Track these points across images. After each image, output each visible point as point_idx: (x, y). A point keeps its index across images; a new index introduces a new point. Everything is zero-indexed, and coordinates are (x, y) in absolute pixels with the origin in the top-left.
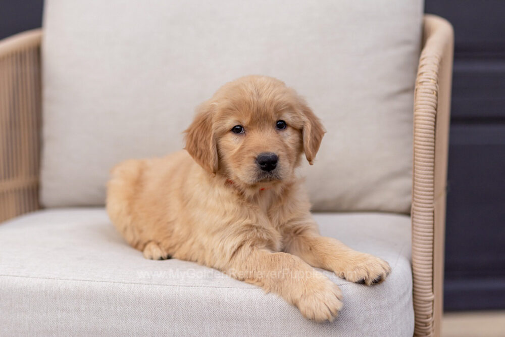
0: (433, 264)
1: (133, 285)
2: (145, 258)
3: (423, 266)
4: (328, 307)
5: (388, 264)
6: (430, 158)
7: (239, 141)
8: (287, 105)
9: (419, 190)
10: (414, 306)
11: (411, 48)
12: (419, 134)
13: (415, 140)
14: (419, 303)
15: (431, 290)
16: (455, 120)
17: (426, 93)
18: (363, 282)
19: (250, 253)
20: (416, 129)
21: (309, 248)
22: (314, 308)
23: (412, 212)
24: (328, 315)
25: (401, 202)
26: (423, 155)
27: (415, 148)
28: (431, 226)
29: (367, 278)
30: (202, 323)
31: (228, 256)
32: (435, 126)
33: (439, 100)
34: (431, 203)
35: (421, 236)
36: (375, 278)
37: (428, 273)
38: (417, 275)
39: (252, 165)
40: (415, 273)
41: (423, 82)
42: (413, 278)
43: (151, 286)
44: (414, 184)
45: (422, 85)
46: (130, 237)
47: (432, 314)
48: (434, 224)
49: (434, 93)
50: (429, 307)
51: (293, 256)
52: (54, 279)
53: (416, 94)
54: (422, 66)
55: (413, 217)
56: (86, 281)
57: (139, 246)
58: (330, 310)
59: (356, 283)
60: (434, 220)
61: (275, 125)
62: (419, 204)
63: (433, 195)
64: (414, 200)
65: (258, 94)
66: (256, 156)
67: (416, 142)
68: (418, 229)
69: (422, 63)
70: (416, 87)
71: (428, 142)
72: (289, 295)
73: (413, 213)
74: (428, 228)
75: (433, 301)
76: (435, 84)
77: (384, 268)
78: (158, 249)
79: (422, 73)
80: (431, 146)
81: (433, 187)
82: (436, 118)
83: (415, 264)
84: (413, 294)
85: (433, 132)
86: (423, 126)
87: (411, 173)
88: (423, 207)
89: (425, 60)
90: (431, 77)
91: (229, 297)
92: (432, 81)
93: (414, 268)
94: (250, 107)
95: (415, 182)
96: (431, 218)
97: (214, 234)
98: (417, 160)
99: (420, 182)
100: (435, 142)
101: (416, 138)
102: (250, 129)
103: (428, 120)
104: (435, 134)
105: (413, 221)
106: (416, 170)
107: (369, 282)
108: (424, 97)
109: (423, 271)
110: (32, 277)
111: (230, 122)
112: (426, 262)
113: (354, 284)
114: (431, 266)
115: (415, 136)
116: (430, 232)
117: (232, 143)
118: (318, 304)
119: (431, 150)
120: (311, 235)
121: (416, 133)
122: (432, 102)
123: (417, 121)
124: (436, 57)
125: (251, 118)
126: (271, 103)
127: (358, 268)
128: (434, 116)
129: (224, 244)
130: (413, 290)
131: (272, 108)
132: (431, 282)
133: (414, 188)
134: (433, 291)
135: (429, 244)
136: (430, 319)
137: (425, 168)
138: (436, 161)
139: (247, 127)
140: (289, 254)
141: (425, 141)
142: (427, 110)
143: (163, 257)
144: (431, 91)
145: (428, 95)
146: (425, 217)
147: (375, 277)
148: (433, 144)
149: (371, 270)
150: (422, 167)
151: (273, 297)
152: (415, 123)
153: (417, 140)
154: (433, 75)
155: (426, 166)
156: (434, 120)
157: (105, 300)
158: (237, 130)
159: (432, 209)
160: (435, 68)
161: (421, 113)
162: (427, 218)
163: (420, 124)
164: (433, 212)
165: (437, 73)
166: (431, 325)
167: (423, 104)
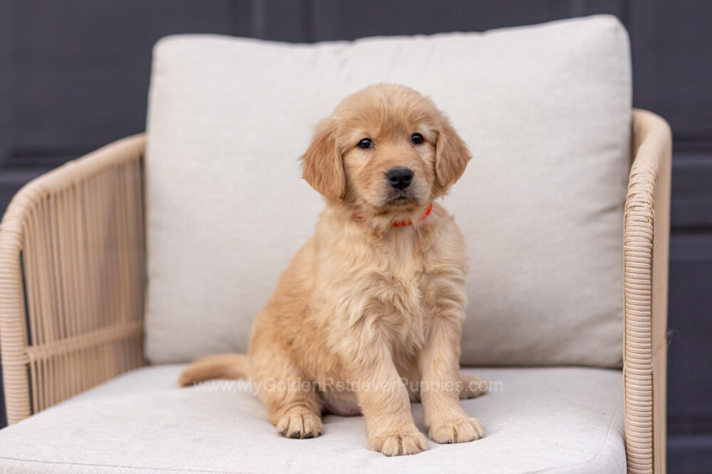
0: (653, 442)
3: (639, 445)
7: (367, 157)
8: (423, 114)
9: (633, 347)
12: (631, 275)
16: (675, 230)
17: (639, 221)
20: (627, 268)
23: (624, 368)
27: (626, 291)
32: (651, 263)
33: (655, 229)
37: (648, 453)
39: (381, 181)
41: (634, 207)
45: (633, 210)
48: (652, 390)
49: (649, 221)
53: (626, 222)
54: (633, 185)
55: (626, 375)
61: (411, 139)
62: (632, 365)
63: (651, 352)
64: (626, 360)
65: (389, 101)
66: (386, 172)
67: (627, 284)
69: (633, 180)
73: (626, 370)
74: (645, 396)
76: (650, 208)
79: (632, 195)
81: (651, 337)
82: (652, 253)
86: (635, 264)
89: (636, 176)
90: (645, 200)
92: (646, 204)
94: (379, 116)
95: (627, 336)
96: (650, 382)
99: (634, 336)
101: (627, 278)
102: (380, 142)
103: (642, 256)
106: (627, 320)
108: (636, 226)
109: (640, 449)
111: (356, 135)
117: (359, 159)
119: (647, 295)
121: (627, 273)
122: (646, 232)
123: (628, 258)
124: (650, 173)
125: (382, 128)
126: (406, 111)
128: (650, 250)
131: (406, 118)
138: (653, 306)
139: (376, 140)
142: (640, 243)
144: (646, 220)
145: (642, 223)
146: (641, 382)
148: (649, 287)
153: (628, 282)
154: (647, 197)
156: (649, 255)
158: (365, 144)
159: (650, 371)
160: (649, 187)
161: (632, 248)
162: (644, 382)
163: (631, 261)
164: (652, 374)
165: (652, 195)
167: (635, 236)
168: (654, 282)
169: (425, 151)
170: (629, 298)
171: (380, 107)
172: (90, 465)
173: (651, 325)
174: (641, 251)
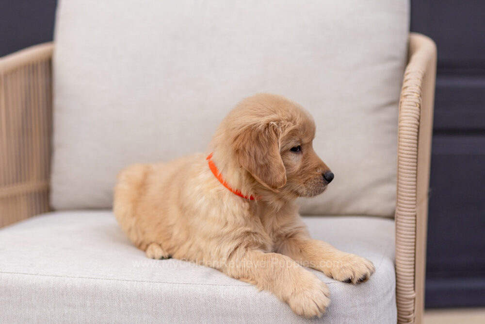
0: (415, 265)
1: (136, 282)
2: (147, 257)
3: (405, 266)
4: (316, 304)
5: (372, 263)
6: (413, 166)
9: (403, 196)
10: (397, 303)
11: (397, 64)
12: (403, 144)
13: (399, 149)
14: (401, 301)
15: (413, 289)
17: (410, 105)
18: (349, 281)
19: (245, 253)
20: (400, 139)
21: (299, 251)
22: (304, 305)
23: (396, 216)
24: (316, 312)
25: (386, 207)
26: (406, 163)
27: (399, 156)
28: (414, 229)
29: (353, 277)
32: (418, 136)
33: (421, 112)
34: (414, 208)
35: (404, 238)
38: (400, 275)
40: (398, 272)
41: (407, 95)
42: (396, 277)
43: (152, 283)
44: (398, 190)
45: (406, 98)
46: (134, 238)
47: (414, 311)
48: (416, 227)
49: (417, 106)
50: (411, 304)
52: (62, 277)
53: (401, 106)
54: (407, 80)
55: (397, 221)
56: (92, 278)
57: (142, 246)
58: (318, 307)
59: (343, 282)
60: (416, 224)
62: (402, 209)
63: (415, 201)
64: (397, 205)
67: (400, 151)
68: (402, 232)
69: (406, 77)
70: (401, 100)
71: (411, 151)
72: (280, 293)
73: (397, 217)
74: (411, 231)
75: (414, 299)
76: (419, 97)
77: (368, 268)
78: (160, 249)
79: (406, 87)
80: (414, 155)
81: (416, 193)
82: (418, 129)
83: (398, 264)
84: (397, 293)
85: (416, 142)
86: (406, 136)
87: (396, 180)
88: (407, 212)
89: (409, 74)
90: (415, 91)
91: (225, 294)
92: (415, 94)
93: (398, 268)
95: (399, 189)
96: (414, 222)
98: (401, 168)
99: (403, 188)
100: (417, 155)
101: (401, 147)
103: (411, 131)
104: (418, 144)
105: (397, 225)
106: (400, 177)
107: (355, 281)
108: (408, 109)
109: (406, 270)
110: (40, 275)
113: (341, 283)
114: (413, 266)
115: (399, 145)
116: (412, 235)
118: (307, 301)
119: (414, 158)
120: (301, 238)
122: (415, 114)
123: (401, 132)
127: (344, 268)
128: (417, 127)
129: (220, 248)
130: (396, 289)
132: (412, 281)
133: (398, 194)
136: (412, 315)
137: (408, 175)
138: (419, 169)
141: (408, 150)
142: (410, 121)
143: (164, 256)
144: (415, 105)
145: (412, 107)
146: (407, 221)
147: (361, 277)
149: (356, 270)
151: (266, 294)
152: (400, 134)
153: (401, 149)
154: (417, 89)
156: (416, 130)
157: (109, 297)
159: (414, 214)
160: (419, 82)
161: (405, 124)
162: (409, 221)
163: (403, 134)
164: (416, 216)
165: (420, 88)
166: (412, 322)
167: (407, 116)
168: (419, 151)
170: (401, 161)
172: (7, 273)
173: (416, 181)
174: (411, 127)
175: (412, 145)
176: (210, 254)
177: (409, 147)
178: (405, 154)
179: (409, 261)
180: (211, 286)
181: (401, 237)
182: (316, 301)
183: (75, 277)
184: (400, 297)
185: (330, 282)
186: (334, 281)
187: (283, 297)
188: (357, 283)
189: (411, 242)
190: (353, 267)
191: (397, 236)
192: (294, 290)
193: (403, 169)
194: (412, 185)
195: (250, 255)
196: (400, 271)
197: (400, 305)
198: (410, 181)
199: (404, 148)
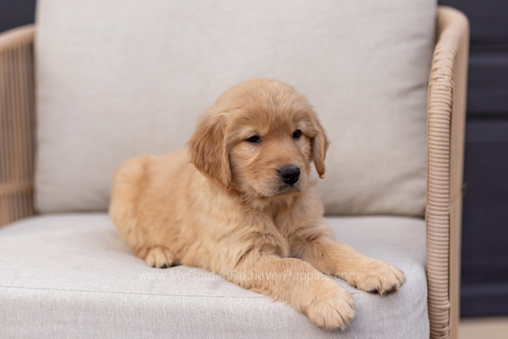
0: (449, 271)
1: (133, 295)
3: (438, 273)
4: (340, 315)
6: (446, 159)
7: (255, 151)
8: (304, 113)
9: (434, 193)
10: (430, 314)
11: (425, 42)
12: (434, 133)
13: (429, 139)
14: (434, 312)
15: (447, 298)
16: (470, 116)
17: (440, 90)
18: (375, 292)
19: (259, 258)
20: (430, 128)
21: (321, 254)
22: (325, 315)
23: (426, 217)
24: (339, 323)
25: (414, 205)
26: (437, 156)
27: (429, 148)
28: (447, 230)
29: (380, 288)
30: (206, 335)
31: (234, 262)
32: (450, 125)
33: (454, 96)
34: (447, 207)
35: (436, 240)
36: (388, 289)
38: (433, 282)
40: (430, 280)
41: (437, 78)
42: (428, 285)
43: (151, 296)
44: (428, 186)
45: (436, 81)
47: (448, 323)
48: (449, 228)
49: (448, 90)
50: (445, 315)
51: (304, 262)
52: (50, 289)
53: (430, 91)
54: (436, 61)
55: (428, 221)
56: (84, 291)
58: (342, 317)
59: (368, 292)
60: (449, 224)
61: (292, 135)
62: (434, 208)
63: (449, 198)
64: (428, 203)
67: (430, 141)
68: (433, 234)
69: (436, 58)
70: (430, 84)
71: (443, 141)
72: (298, 301)
73: (428, 217)
74: (443, 233)
75: (449, 309)
76: (450, 80)
77: (397, 278)
79: (436, 69)
80: (446, 146)
81: (449, 189)
82: (451, 116)
83: (429, 271)
84: (429, 303)
85: (448, 131)
86: (437, 125)
87: (425, 173)
88: (438, 210)
89: (439, 54)
90: (446, 73)
91: (234, 307)
92: (447, 77)
93: (429, 275)
94: (268, 116)
95: (430, 184)
96: (447, 222)
97: (219, 240)
98: (432, 161)
99: (435, 184)
100: (450, 142)
101: (430, 137)
102: (268, 139)
103: (442, 119)
104: (450, 134)
105: (427, 225)
106: (430, 171)
107: (382, 292)
108: (438, 94)
109: (439, 278)
110: (26, 288)
112: (441, 269)
113: (366, 293)
114: (447, 272)
115: (429, 135)
116: (445, 237)
118: (330, 311)
119: (446, 150)
120: (325, 241)
121: (430, 133)
122: (446, 99)
123: (431, 120)
124: (451, 52)
126: (290, 112)
127: (371, 276)
128: (449, 114)
129: (229, 250)
130: (428, 298)
132: (447, 290)
133: (428, 190)
134: (449, 299)
135: (444, 249)
136: (447, 328)
137: (440, 169)
138: (451, 161)
139: (263, 137)
140: (301, 260)
141: (439, 141)
142: (441, 108)
145: (443, 92)
146: (439, 221)
147: (388, 287)
149: (384, 279)
150: (437, 168)
151: (280, 305)
152: (429, 122)
153: (431, 140)
154: (448, 71)
155: (441, 167)
156: (449, 118)
157: (104, 312)
158: (254, 139)
159: (447, 213)
160: (450, 63)
161: (435, 112)
162: (442, 222)
163: (434, 122)
164: (449, 215)
165: (451, 69)
166: (447, 335)
167: (438, 102)
168: (452, 141)
169: (303, 144)
170: (432, 153)
171: (268, 108)
173: (449, 176)
174: (442, 114)
175: (444, 134)
176: (218, 257)
177: (440, 137)
178: (435, 145)
179: (442, 267)
180: (218, 298)
181: (433, 240)
182: (340, 311)
183: (65, 290)
184: (433, 308)
185: (353, 292)
186: (358, 291)
187: (301, 306)
188: (384, 294)
189: (444, 245)
190: (380, 276)
191: (428, 238)
192: (314, 297)
193: (434, 162)
194: (444, 180)
195: (265, 260)
196: (432, 278)
197: (433, 317)
198: (443, 176)
199: (434, 138)
